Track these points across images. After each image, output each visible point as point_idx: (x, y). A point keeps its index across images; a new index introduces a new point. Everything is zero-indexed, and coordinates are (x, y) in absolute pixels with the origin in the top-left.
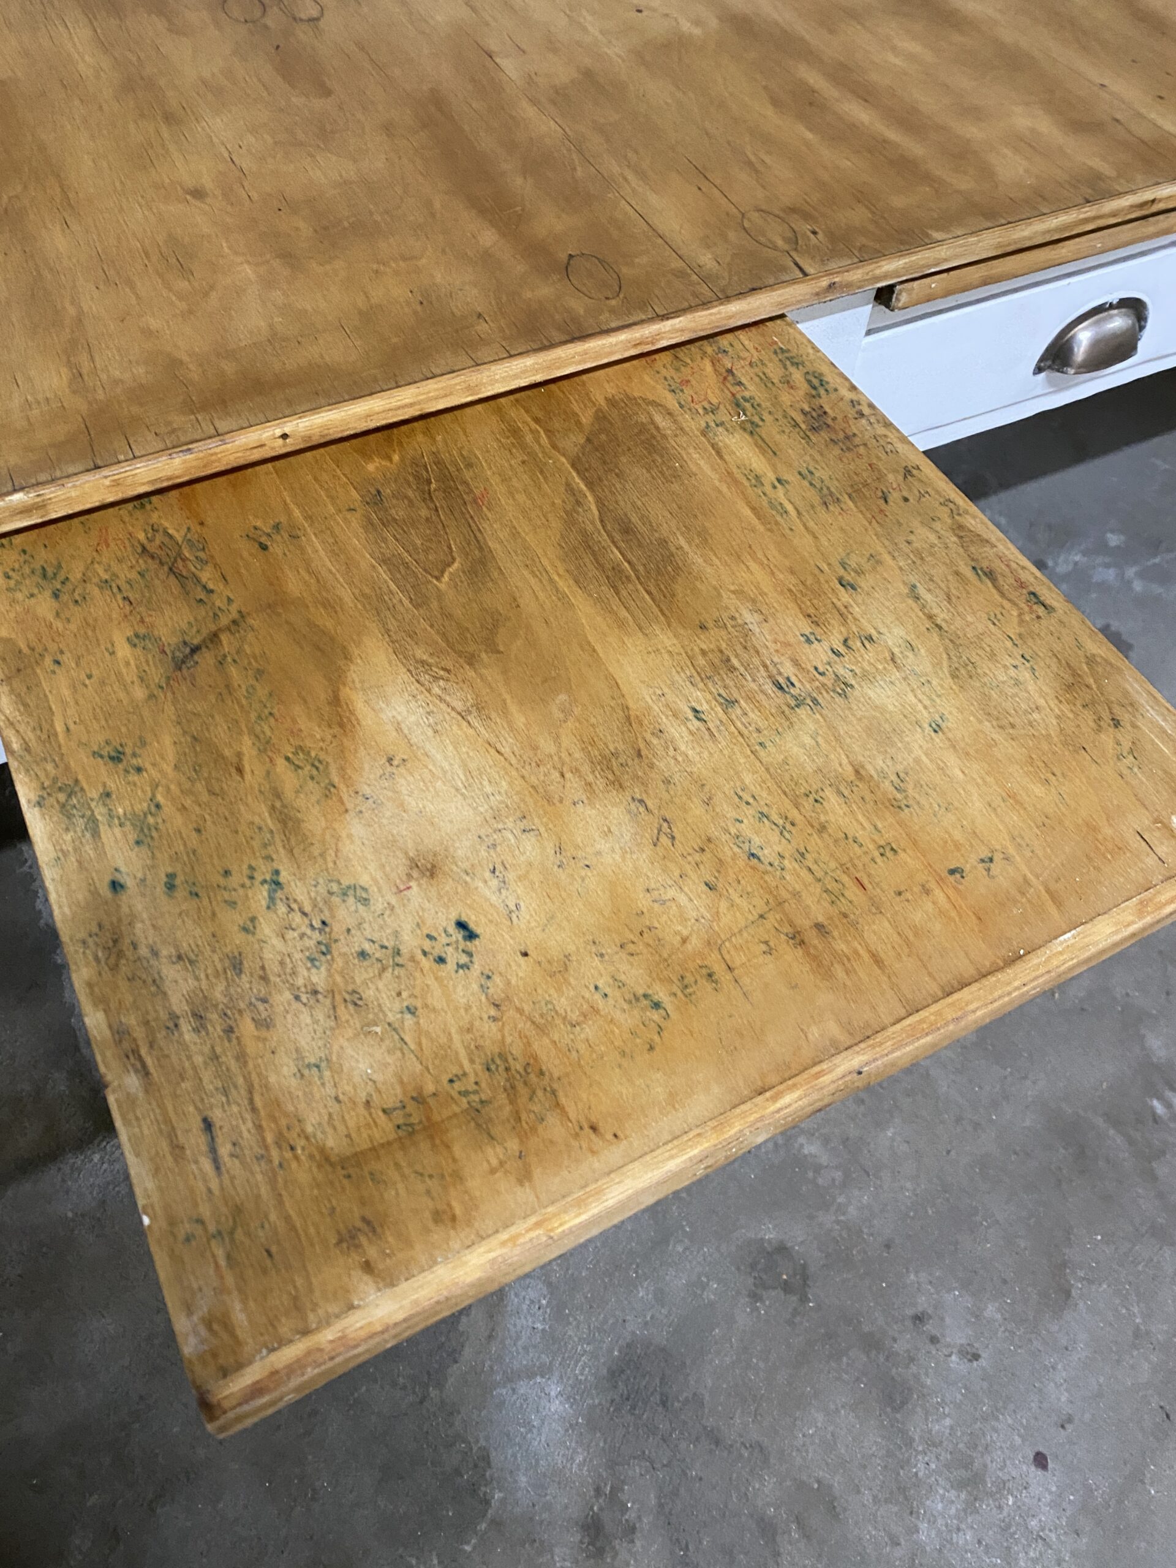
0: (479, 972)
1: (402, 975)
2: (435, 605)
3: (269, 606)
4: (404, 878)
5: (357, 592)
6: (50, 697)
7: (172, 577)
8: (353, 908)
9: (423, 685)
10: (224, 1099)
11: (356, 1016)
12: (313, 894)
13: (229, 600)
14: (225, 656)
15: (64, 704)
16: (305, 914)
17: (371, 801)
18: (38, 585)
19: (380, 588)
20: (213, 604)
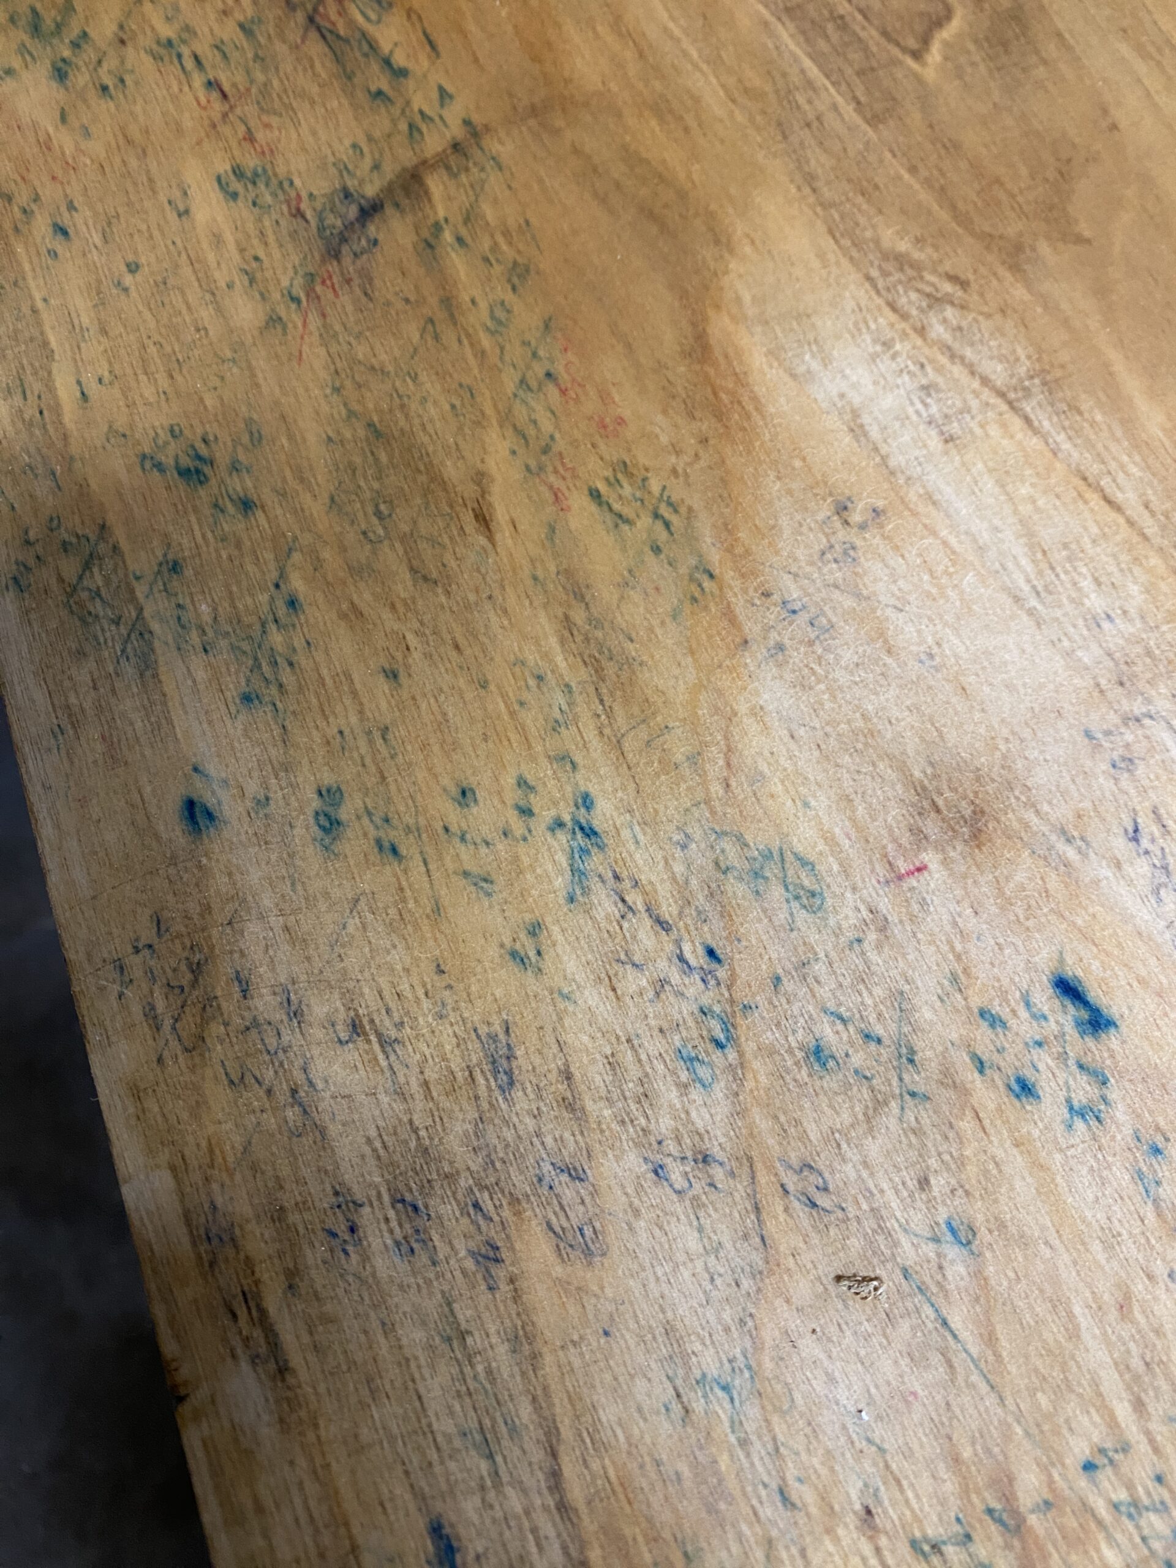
0: (1128, 1131)
1: (926, 1121)
2: (916, 118)
3: (533, 111)
4: (905, 839)
5: (731, 81)
6: (44, 315)
7: (313, 35)
8: (782, 916)
9: (905, 317)
10: (484, 1466)
11: (815, 1240)
12: (679, 868)
13: (444, 95)
14: (437, 228)
15: (75, 330)
16: (662, 924)
17: (802, 618)
18: (23, 49)
19: (784, 75)
20: (408, 103)
